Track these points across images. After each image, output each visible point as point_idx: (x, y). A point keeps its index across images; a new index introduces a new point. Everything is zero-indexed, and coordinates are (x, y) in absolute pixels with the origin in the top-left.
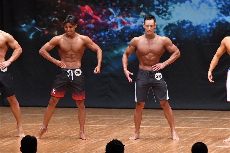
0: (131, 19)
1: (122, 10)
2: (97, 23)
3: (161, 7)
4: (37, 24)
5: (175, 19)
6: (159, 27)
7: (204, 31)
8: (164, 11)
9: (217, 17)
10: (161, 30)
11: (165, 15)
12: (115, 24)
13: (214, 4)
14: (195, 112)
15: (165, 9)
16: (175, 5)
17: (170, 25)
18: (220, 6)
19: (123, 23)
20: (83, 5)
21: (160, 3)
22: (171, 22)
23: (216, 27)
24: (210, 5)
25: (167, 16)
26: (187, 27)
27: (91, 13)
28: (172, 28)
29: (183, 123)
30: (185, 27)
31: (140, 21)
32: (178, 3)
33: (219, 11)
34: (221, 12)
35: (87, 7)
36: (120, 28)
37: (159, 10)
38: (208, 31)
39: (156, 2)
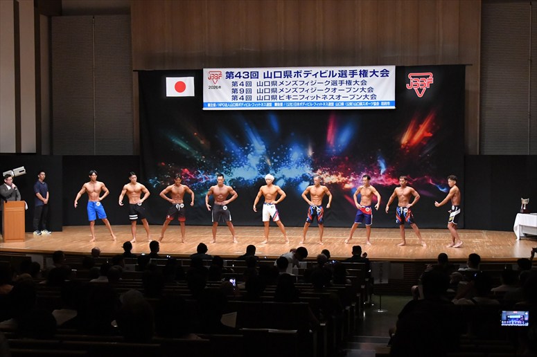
0: (210, 176)
1: (205, 171)
2: (191, 178)
4: (157, 180)
5: (234, 177)
7: (251, 183)
9: (258, 175)
11: (229, 174)
12: (201, 179)
13: (256, 168)
14: (246, 228)
15: (229, 171)
16: (235, 169)
17: (232, 179)
18: (259, 170)
19: (206, 178)
20: (184, 169)
21: (227, 167)
22: (232, 177)
23: (258, 181)
24: (254, 169)
25: (231, 174)
26: (242, 181)
27: (188, 173)
28: (233, 181)
30: (240, 181)
31: (215, 177)
32: (237, 168)
33: (259, 172)
35: (186, 170)
36: (204, 181)
37: (226, 171)
39: (224, 167)
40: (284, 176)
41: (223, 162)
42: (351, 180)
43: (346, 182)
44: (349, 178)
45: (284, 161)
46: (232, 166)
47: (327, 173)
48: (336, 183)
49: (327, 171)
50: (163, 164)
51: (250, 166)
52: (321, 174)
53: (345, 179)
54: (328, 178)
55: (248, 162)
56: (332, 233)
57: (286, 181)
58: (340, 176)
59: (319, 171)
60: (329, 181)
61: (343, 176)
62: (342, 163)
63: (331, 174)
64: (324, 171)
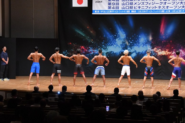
0: (96, 50)
1: (93, 48)
2: (85, 52)
4: (68, 52)
5: (109, 51)
7: (117, 54)
9: (121, 50)
10: (105, 54)
11: (106, 50)
12: (91, 52)
13: (120, 46)
14: (115, 79)
15: (106, 48)
16: (109, 47)
17: (108, 52)
18: (122, 47)
19: (93, 52)
20: (82, 46)
21: (104, 46)
22: (108, 51)
23: (121, 53)
24: (119, 47)
26: (113, 53)
27: (84, 48)
28: (108, 53)
29: (111, 82)
30: (112, 53)
32: (110, 46)
33: (122, 48)
34: (122, 49)
35: (83, 47)
36: (92, 53)
37: (104, 48)
38: (119, 54)
39: (103, 46)
40: (135, 51)
41: (103, 43)
43: (170, 55)
44: (172, 52)
45: (136, 43)
46: (108, 45)
47: (160, 50)
48: (164, 55)
49: (160, 48)
50: (70, 43)
51: (117, 45)
52: (156, 50)
53: (170, 53)
54: (160, 52)
55: (116, 43)
56: (162, 82)
57: (137, 54)
58: (167, 51)
59: (155, 49)
60: (161, 54)
61: (169, 51)
62: (169, 44)
63: (162, 50)
64: (158, 48)
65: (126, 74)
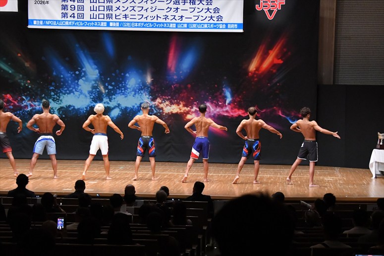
0: (37, 103)
1: (31, 98)
2: (14, 105)
3: (56, 96)
5: (64, 104)
6: (54, 109)
7: (82, 112)
8: (57, 99)
9: (90, 103)
10: (56, 110)
11: (58, 102)
12: (26, 106)
13: (88, 95)
14: (77, 161)
15: (58, 98)
16: (64, 96)
17: (61, 108)
18: (92, 97)
19: (31, 106)
20: (6, 94)
21: (55, 94)
22: (61, 105)
23: (90, 110)
24: (86, 96)
25: (60, 102)
26: (72, 109)
27: (11, 99)
28: (63, 110)
29: (69, 168)
30: (70, 109)
32: (66, 94)
33: (91, 99)
34: (93, 101)
35: (8, 95)
36: (29, 109)
37: (55, 98)
38: (85, 112)
39: (52, 93)
40: (119, 105)
41: (51, 88)
42: (193, 110)
43: (188, 113)
44: (192, 108)
45: (119, 88)
46: (61, 92)
47: (167, 103)
48: (177, 114)
49: (168, 100)
51: (81, 93)
52: (161, 103)
53: (187, 109)
54: (169, 107)
55: (80, 88)
56: (172, 168)
57: (121, 110)
58: (181, 106)
59: (159, 100)
60: (170, 112)
61: (184, 106)
62: (184, 91)
63: (172, 103)
64: (164, 100)
65: (99, 151)
